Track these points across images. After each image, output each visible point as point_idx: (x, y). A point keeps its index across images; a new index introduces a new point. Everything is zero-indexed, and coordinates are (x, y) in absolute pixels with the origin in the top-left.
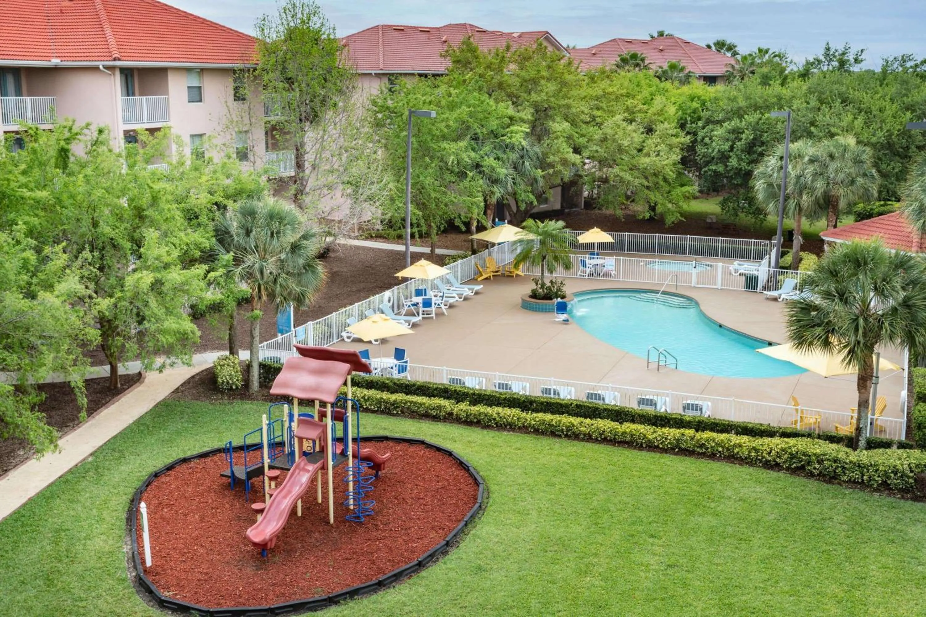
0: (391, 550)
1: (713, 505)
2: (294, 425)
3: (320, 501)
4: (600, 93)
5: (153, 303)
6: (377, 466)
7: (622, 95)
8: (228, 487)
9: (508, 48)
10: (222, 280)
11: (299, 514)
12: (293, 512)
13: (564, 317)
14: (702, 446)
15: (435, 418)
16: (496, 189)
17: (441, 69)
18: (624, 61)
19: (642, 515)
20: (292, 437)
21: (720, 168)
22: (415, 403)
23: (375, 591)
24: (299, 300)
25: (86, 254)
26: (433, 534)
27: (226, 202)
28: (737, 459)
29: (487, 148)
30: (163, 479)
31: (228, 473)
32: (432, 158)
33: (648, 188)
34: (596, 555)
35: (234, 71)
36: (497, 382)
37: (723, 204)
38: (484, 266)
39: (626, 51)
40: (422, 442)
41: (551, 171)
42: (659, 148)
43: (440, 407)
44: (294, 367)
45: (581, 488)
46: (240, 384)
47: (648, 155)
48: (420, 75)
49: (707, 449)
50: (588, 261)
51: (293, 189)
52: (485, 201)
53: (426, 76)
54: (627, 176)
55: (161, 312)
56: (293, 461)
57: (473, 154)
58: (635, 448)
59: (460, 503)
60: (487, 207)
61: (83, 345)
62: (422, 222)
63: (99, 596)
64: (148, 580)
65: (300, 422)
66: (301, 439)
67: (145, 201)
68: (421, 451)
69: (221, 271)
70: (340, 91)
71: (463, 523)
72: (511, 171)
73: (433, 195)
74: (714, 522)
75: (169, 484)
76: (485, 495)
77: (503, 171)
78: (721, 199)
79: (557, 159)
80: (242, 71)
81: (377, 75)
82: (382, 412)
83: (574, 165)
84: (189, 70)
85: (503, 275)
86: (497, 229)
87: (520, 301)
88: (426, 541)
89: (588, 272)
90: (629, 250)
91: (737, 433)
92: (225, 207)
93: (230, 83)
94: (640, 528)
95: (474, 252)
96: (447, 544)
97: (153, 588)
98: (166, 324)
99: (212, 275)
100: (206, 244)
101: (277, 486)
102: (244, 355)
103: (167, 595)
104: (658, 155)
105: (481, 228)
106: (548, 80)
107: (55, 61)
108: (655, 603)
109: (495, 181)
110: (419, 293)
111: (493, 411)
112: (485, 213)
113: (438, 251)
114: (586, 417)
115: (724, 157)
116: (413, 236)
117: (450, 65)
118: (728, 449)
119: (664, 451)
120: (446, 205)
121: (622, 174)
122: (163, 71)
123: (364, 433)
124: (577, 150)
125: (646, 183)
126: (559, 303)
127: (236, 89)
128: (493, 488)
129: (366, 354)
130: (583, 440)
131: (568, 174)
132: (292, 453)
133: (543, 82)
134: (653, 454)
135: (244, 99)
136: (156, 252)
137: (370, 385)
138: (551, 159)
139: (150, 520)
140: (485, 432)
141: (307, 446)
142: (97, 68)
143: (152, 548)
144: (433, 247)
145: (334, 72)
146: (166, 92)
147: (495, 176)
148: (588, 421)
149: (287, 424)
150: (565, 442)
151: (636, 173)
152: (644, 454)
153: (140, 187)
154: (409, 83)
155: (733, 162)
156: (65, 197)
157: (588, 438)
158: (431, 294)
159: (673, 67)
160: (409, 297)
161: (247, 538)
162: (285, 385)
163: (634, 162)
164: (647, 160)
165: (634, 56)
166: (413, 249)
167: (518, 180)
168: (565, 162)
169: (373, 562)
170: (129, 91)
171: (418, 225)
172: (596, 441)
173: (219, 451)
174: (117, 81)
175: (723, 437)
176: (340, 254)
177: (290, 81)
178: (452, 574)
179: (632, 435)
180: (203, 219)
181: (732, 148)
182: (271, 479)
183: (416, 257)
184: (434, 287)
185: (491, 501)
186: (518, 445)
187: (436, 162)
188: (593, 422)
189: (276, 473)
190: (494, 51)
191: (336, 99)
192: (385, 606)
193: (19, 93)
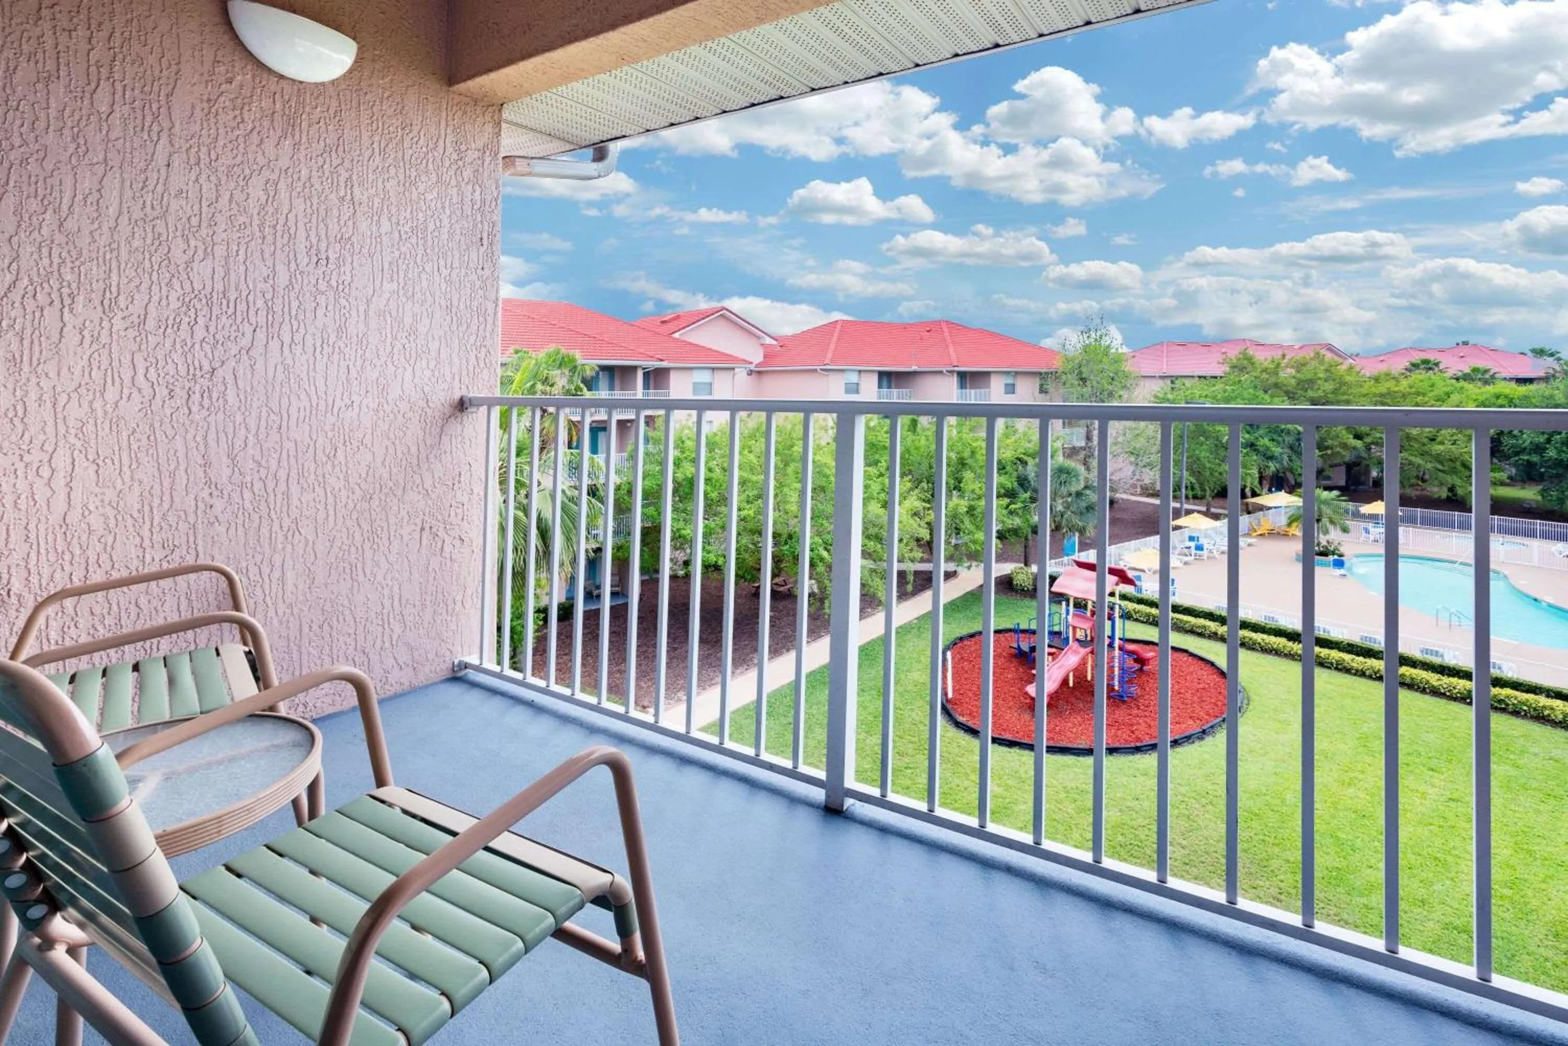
0: (1150, 726)
1: (1512, 757)
2: (1070, 617)
3: (1089, 678)
4: (1384, 390)
5: (967, 520)
6: (1141, 661)
7: (1410, 394)
8: (1015, 656)
9: (1284, 356)
10: (1020, 512)
11: (1071, 684)
12: (1065, 682)
13: (1342, 571)
14: (1500, 701)
15: (1201, 635)
16: (1270, 464)
17: (1218, 373)
18: (1415, 366)
19: (1421, 749)
20: (1067, 627)
21: (1535, 458)
22: (1181, 621)
23: (1133, 753)
24: (1082, 531)
25: (924, 485)
26: (1190, 722)
27: (1025, 458)
28: (1548, 721)
29: (1261, 432)
30: (966, 642)
31: (1015, 645)
32: (1207, 439)
33: (1443, 471)
34: (1363, 772)
35: (1040, 374)
36: (1264, 614)
37: (1542, 493)
38: (1259, 524)
39: (1417, 357)
40: (1186, 651)
41: (1329, 452)
42: (1455, 438)
43: (1204, 627)
44: (1070, 574)
45: (1350, 714)
46: (1031, 588)
47: (1442, 443)
48: (1200, 377)
49: (1507, 705)
50: (1371, 530)
51: (1082, 455)
52: (1260, 472)
53: (1205, 377)
54: (1418, 460)
55: (971, 527)
56: (1068, 643)
57: (1247, 436)
58: (1416, 690)
59: (1220, 703)
60: (1261, 479)
61: (918, 540)
62: (1197, 486)
63: (912, 710)
64: (949, 706)
65: (1074, 615)
66: (1074, 628)
67: (966, 454)
68: (1184, 657)
69: (1019, 505)
70: (1124, 387)
71: (1220, 719)
72: (1286, 450)
73: (1208, 465)
74: (1513, 772)
75: (970, 646)
76: (1245, 702)
77: (1276, 450)
78: (1540, 487)
79: (1336, 443)
80: (1047, 373)
81: (1161, 377)
82: (1151, 624)
83: (1355, 448)
84: (1007, 373)
85: (1279, 533)
86: (1271, 496)
87: (1294, 555)
88: (1183, 726)
89: (1372, 538)
90: (1422, 523)
91: (1548, 696)
92: (1026, 463)
93: (1037, 382)
94: (1417, 760)
95: (1249, 513)
96: (1204, 732)
97: (952, 712)
98: (976, 536)
99: (1013, 507)
100: (1009, 486)
101: (1054, 659)
102: (1034, 568)
103: (961, 719)
104: (1453, 444)
105: (1254, 494)
106: (1326, 380)
107: (914, 368)
108: (1431, 827)
109: (1271, 458)
110: (1191, 539)
111: (1258, 637)
112: (1261, 483)
113: (1213, 510)
114: (1358, 655)
115: (1538, 449)
116: (1187, 497)
117: (1228, 369)
118: (1535, 709)
119: (1455, 699)
120: (1221, 474)
121: (1413, 459)
122: (988, 374)
123: (1129, 635)
124: (1358, 437)
125: (1440, 467)
126: (1335, 560)
127: (1041, 385)
128: (1252, 695)
129: (1139, 578)
130: (1355, 674)
131: (1348, 456)
132: (1067, 639)
133: (1319, 382)
134: (1438, 699)
135: (1046, 392)
136: (971, 487)
137: (1141, 601)
138: (1329, 442)
139: (953, 667)
140: (1249, 652)
141: (1080, 634)
142: (941, 372)
143: (954, 687)
144: (1208, 506)
145: (1120, 374)
146: (988, 387)
147: (1269, 454)
148: (1361, 659)
149: (1064, 616)
150: (1334, 673)
151: (1428, 458)
152: (1427, 698)
153: (963, 444)
154: (1188, 383)
155: (1552, 453)
156: (912, 450)
157: (1361, 674)
158: (1203, 541)
159: (1476, 370)
160: (1183, 541)
161: (1026, 693)
162: (1060, 586)
163: (1426, 448)
164: (1441, 447)
165: (1426, 362)
166: (1186, 506)
167: (1294, 457)
168: (1345, 446)
169: (1133, 732)
170: (962, 386)
171: (1193, 489)
172: (1370, 677)
173: (1009, 630)
174: (955, 380)
175: (1530, 697)
176: (1123, 506)
177: (1083, 380)
178: (1206, 756)
179: (1412, 679)
180: (1008, 468)
181: (1549, 441)
182: (1049, 654)
183: (1189, 512)
184: (1206, 536)
185: (1251, 707)
186: (1283, 668)
187: (1212, 440)
188: (1367, 660)
189: (1053, 650)
190: (1270, 359)
191: (1121, 393)
192: (1141, 766)
193: (889, 387)
